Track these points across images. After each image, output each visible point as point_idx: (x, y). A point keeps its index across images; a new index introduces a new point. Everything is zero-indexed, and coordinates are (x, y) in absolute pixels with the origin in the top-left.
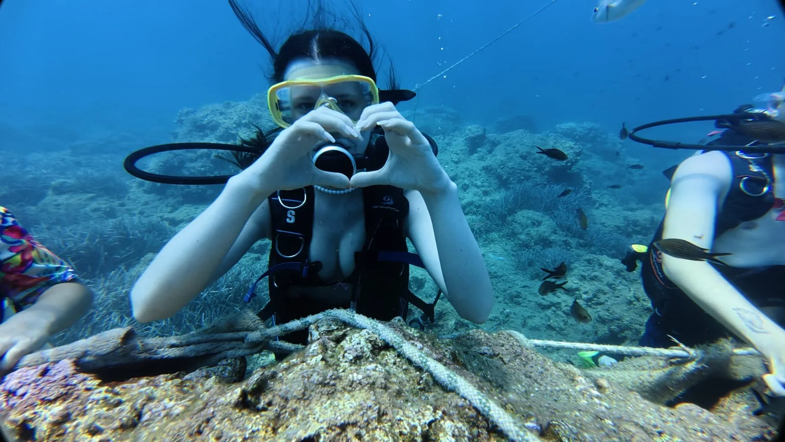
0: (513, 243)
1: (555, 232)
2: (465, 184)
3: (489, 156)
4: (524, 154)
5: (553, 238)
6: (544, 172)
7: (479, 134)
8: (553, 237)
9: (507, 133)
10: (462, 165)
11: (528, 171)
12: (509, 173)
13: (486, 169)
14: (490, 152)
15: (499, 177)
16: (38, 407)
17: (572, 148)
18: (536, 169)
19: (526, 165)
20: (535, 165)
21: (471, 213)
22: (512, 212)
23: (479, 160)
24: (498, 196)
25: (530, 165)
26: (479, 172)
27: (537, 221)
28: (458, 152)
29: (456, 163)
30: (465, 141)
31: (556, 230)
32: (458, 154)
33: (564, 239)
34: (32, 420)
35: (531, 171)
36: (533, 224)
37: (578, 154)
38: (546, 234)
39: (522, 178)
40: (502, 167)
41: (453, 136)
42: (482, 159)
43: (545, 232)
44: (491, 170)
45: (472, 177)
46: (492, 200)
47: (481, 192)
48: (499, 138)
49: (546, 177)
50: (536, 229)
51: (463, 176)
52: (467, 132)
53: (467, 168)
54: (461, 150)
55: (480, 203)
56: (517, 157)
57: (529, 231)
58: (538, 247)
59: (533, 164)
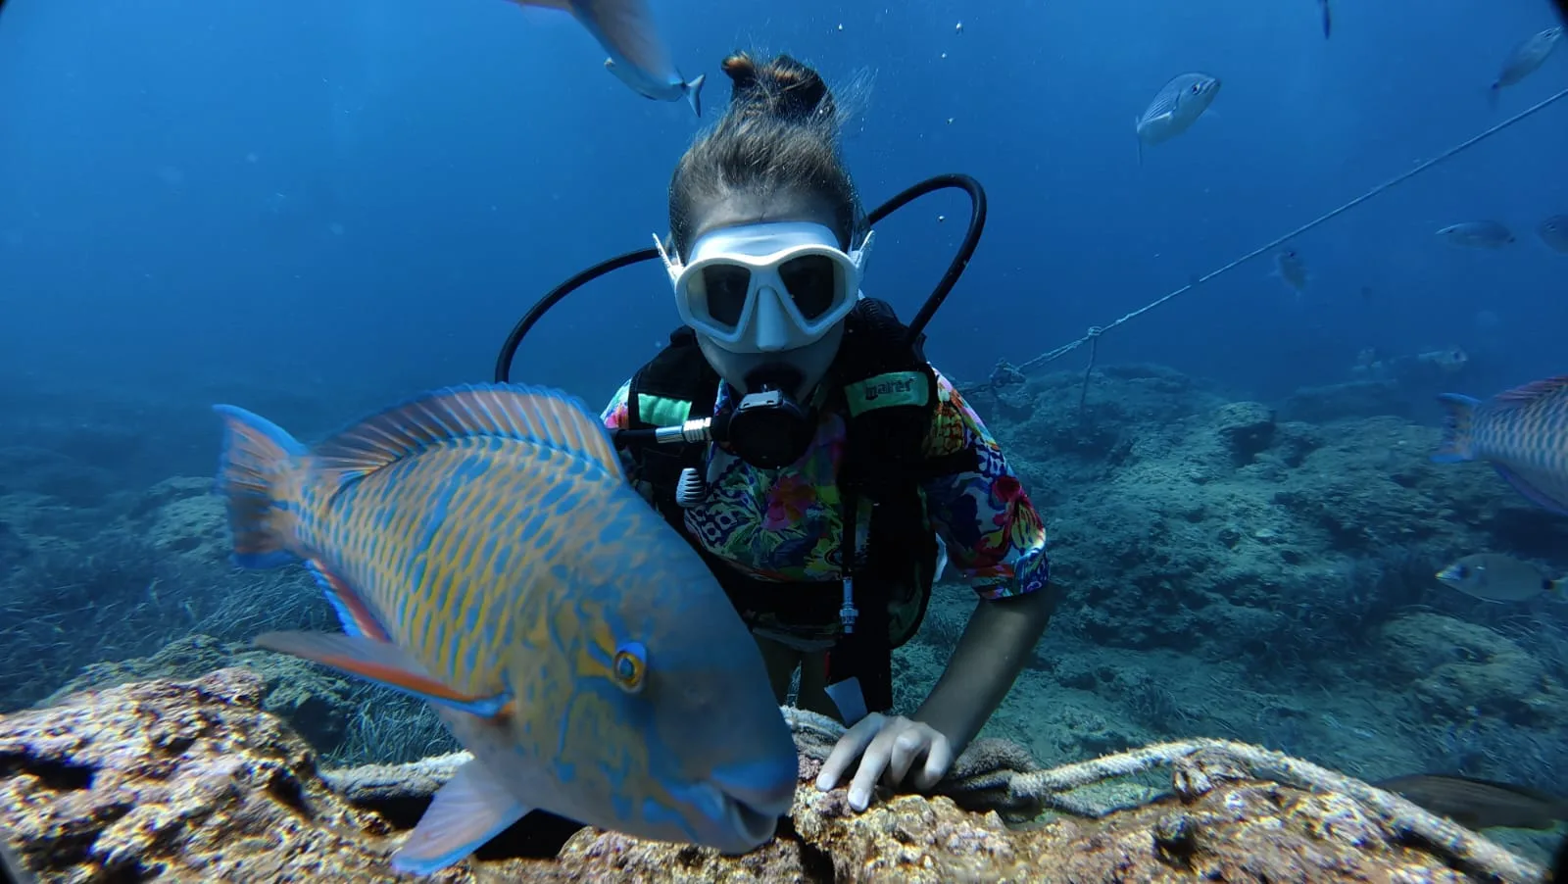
0: (1398, 697)
1: (1541, 687)
2: (1229, 533)
3: (1292, 473)
4: (1406, 473)
5: (1540, 702)
6: (1476, 523)
7: (1258, 421)
8: (1538, 701)
9: (1347, 422)
10: (1216, 491)
11: (1423, 515)
12: (1361, 516)
14: (1294, 462)
15: (1329, 523)
18: (1448, 512)
19: (1417, 500)
20: (1447, 502)
21: (1251, 601)
22: (1382, 614)
23: (1262, 478)
24: (1333, 568)
25: (1430, 501)
26: (1267, 507)
27: (1477, 650)
28: (1205, 459)
29: (1200, 481)
30: (1221, 436)
31: (1543, 681)
32: (1202, 463)
35: (1433, 515)
36: (1462, 655)
38: (1515, 689)
39: (1407, 530)
40: (1337, 498)
41: (1185, 424)
42: (1272, 476)
43: (1507, 682)
44: (1304, 503)
45: (1248, 516)
46: (1313, 577)
47: (1276, 555)
48: (1317, 434)
49: (1486, 534)
50: (1477, 669)
51: (1220, 511)
52: (1224, 416)
53: (1233, 496)
54: (1210, 455)
55: (1276, 579)
56: (1383, 479)
57: (1454, 672)
58: (1491, 723)
59: (1436, 499)
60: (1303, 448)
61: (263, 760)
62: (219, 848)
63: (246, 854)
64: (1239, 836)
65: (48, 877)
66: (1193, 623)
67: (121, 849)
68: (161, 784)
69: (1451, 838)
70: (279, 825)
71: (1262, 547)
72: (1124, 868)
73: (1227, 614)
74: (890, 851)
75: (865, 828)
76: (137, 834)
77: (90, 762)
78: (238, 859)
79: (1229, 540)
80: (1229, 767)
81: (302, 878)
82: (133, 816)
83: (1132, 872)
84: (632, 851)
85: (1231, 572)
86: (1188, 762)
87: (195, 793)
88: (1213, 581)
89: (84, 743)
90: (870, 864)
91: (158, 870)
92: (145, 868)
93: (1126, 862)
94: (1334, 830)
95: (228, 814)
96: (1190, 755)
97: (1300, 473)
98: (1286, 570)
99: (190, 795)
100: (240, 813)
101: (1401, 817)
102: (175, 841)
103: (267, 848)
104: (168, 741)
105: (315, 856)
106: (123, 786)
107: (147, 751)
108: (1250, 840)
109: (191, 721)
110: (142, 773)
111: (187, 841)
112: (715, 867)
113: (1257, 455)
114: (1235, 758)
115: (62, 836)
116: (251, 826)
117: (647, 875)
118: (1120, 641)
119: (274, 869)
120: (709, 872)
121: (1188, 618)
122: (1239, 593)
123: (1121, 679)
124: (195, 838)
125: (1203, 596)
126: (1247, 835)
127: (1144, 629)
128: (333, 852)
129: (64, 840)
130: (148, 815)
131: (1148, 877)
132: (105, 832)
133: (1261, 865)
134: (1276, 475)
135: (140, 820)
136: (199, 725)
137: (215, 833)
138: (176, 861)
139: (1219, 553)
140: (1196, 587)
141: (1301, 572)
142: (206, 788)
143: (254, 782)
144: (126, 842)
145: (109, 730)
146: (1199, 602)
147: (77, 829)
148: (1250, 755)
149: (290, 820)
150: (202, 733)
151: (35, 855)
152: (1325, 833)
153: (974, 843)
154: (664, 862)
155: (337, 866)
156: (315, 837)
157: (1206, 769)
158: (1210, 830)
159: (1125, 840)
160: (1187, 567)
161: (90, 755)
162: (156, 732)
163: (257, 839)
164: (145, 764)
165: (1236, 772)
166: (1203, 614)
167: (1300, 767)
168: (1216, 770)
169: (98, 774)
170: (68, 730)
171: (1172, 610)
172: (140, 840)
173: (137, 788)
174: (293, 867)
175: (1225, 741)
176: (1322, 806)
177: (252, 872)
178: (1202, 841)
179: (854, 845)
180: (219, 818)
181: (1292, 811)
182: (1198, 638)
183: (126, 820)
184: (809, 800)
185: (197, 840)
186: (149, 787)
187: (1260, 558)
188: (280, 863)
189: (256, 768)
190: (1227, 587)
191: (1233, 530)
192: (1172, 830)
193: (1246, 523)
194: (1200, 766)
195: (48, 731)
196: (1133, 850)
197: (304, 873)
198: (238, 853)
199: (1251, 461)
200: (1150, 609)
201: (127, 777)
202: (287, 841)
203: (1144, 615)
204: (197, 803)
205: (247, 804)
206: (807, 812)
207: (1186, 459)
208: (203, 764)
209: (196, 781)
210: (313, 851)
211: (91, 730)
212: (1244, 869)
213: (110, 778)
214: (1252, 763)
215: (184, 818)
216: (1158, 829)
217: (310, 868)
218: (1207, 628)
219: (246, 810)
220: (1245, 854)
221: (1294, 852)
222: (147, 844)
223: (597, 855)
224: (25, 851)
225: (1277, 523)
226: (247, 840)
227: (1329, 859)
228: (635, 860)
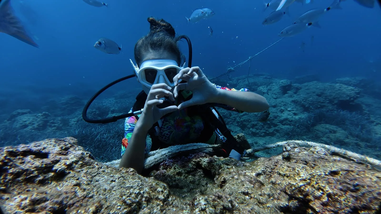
1: (347, 138)
2: (282, 109)
3: (295, 95)
4: (319, 94)
5: (347, 141)
6: (333, 104)
7: (288, 84)
8: (347, 140)
9: (307, 83)
10: (279, 100)
11: (322, 103)
12: (310, 104)
13: (293, 101)
14: (295, 93)
15: (303, 106)
16: (200, 158)
17: (353, 90)
18: (328, 102)
19: (321, 99)
20: (328, 99)
21: (287, 124)
22: (313, 125)
23: (289, 97)
24: (304, 116)
25: (324, 100)
26: (290, 103)
27: (333, 131)
28: (276, 93)
29: (276, 99)
30: (280, 88)
31: (348, 136)
32: (276, 94)
33: (355, 142)
34: (200, 162)
35: (324, 103)
36: (330, 132)
37: (358, 93)
38: (342, 138)
39: (319, 106)
40: (304, 100)
41: (272, 86)
42: (291, 96)
43: (340, 137)
44: (298, 102)
45: (286, 106)
46: (300, 118)
47: (292, 114)
48: (300, 86)
49: (336, 106)
50: (334, 135)
51: (280, 105)
52: (280, 83)
53: (283, 101)
54: (278, 92)
55: (292, 119)
56: (314, 95)
57: (329, 136)
60: (298, 89)
61: (86, 152)
62: (82, 168)
63: (89, 169)
64: (300, 155)
65: (43, 176)
66: (274, 130)
67: (60, 168)
68: (65, 156)
69: (343, 152)
70: (94, 164)
71: (289, 112)
72: (277, 163)
73: (282, 128)
74: (225, 167)
75: (218, 164)
76: (63, 166)
77: (47, 152)
78: (87, 170)
79: (282, 111)
80: (295, 145)
81: (102, 173)
82: (61, 162)
83: (278, 163)
84: (166, 173)
85: (282, 118)
86: (286, 145)
87: (74, 157)
88: (279, 121)
89: (44, 148)
90: (220, 170)
91: (69, 173)
92: (67, 172)
93: (277, 161)
94: (319, 153)
95: (82, 161)
96: (286, 144)
97: (297, 95)
98: (294, 117)
99: (73, 157)
100: (85, 161)
101: (332, 149)
102: (72, 167)
103: (93, 168)
104: (64, 148)
105: (104, 169)
106: (57, 157)
107: (60, 150)
108: (302, 155)
109: (68, 144)
110: (60, 154)
111: (75, 167)
112: (185, 176)
113: (288, 92)
114: (296, 143)
115: (45, 166)
116: (88, 164)
117: (170, 177)
118: (258, 135)
119: (96, 172)
120: (183, 176)
121: (273, 129)
122: (284, 122)
123: (259, 143)
124: (76, 166)
125: (276, 124)
126: (301, 154)
127: (264, 132)
128: (107, 169)
129: (46, 168)
130: (64, 162)
131: (282, 163)
132: (55, 166)
133: (305, 159)
134: (292, 96)
135: (63, 163)
136: (70, 145)
137: (80, 165)
138: (73, 171)
139: (280, 114)
140: (275, 122)
141: (297, 117)
142: (76, 156)
143: (86, 156)
144: (61, 167)
145: (49, 146)
146: (275, 125)
147: (48, 165)
148: (299, 142)
149: (96, 163)
150: (71, 147)
151: (38, 171)
152: (317, 153)
153: (242, 165)
154: (173, 175)
155: (109, 171)
156: (102, 166)
157: (290, 146)
158: (294, 155)
159: (276, 158)
160: (273, 118)
161: (47, 151)
162: (61, 146)
163: (90, 166)
164: (61, 152)
165: (296, 146)
166: (276, 128)
167: (310, 143)
168: (292, 146)
169: (49, 155)
170: (39, 146)
171: (270, 128)
172: (64, 167)
173: (60, 157)
174: (100, 171)
175: (294, 140)
176: (315, 149)
177: (91, 172)
178: (292, 157)
179: (216, 168)
180: (81, 162)
181: (309, 151)
182: (275, 133)
183: (59, 163)
184: (205, 160)
185: (77, 167)
186: (63, 157)
187: (289, 115)
188: (97, 171)
189: (85, 153)
190: (281, 122)
191: (283, 109)
192: (286, 155)
193: (286, 107)
194: (289, 145)
195: (34, 146)
196: (278, 159)
197: (103, 172)
198: (87, 169)
199: (287, 93)
200: (265, 128)
201: (57, 155)
202: (97, 166)
203: (264, 129)
204: (75, 159)
205: (86, 160)
206: (204, 163)
207: (272, 94)
208: (74, 152)
209: (73, 155)
210: (103, 168)
211: (45, 146)
212: (301, 160)
213: (53, 155)
214: (300, 144)
215: (73, 162)
216: (283, 155)
217: (104, 171)
218: (277, 131)
219: (86, 161)
220: (301, 158)
221: (312, 156)
222: (66, 167)
223: (158, 175)
224: (36, 170)
225: (292, 107)
226: (88, 167)
227: (319, 156)
228: (167, 175)
